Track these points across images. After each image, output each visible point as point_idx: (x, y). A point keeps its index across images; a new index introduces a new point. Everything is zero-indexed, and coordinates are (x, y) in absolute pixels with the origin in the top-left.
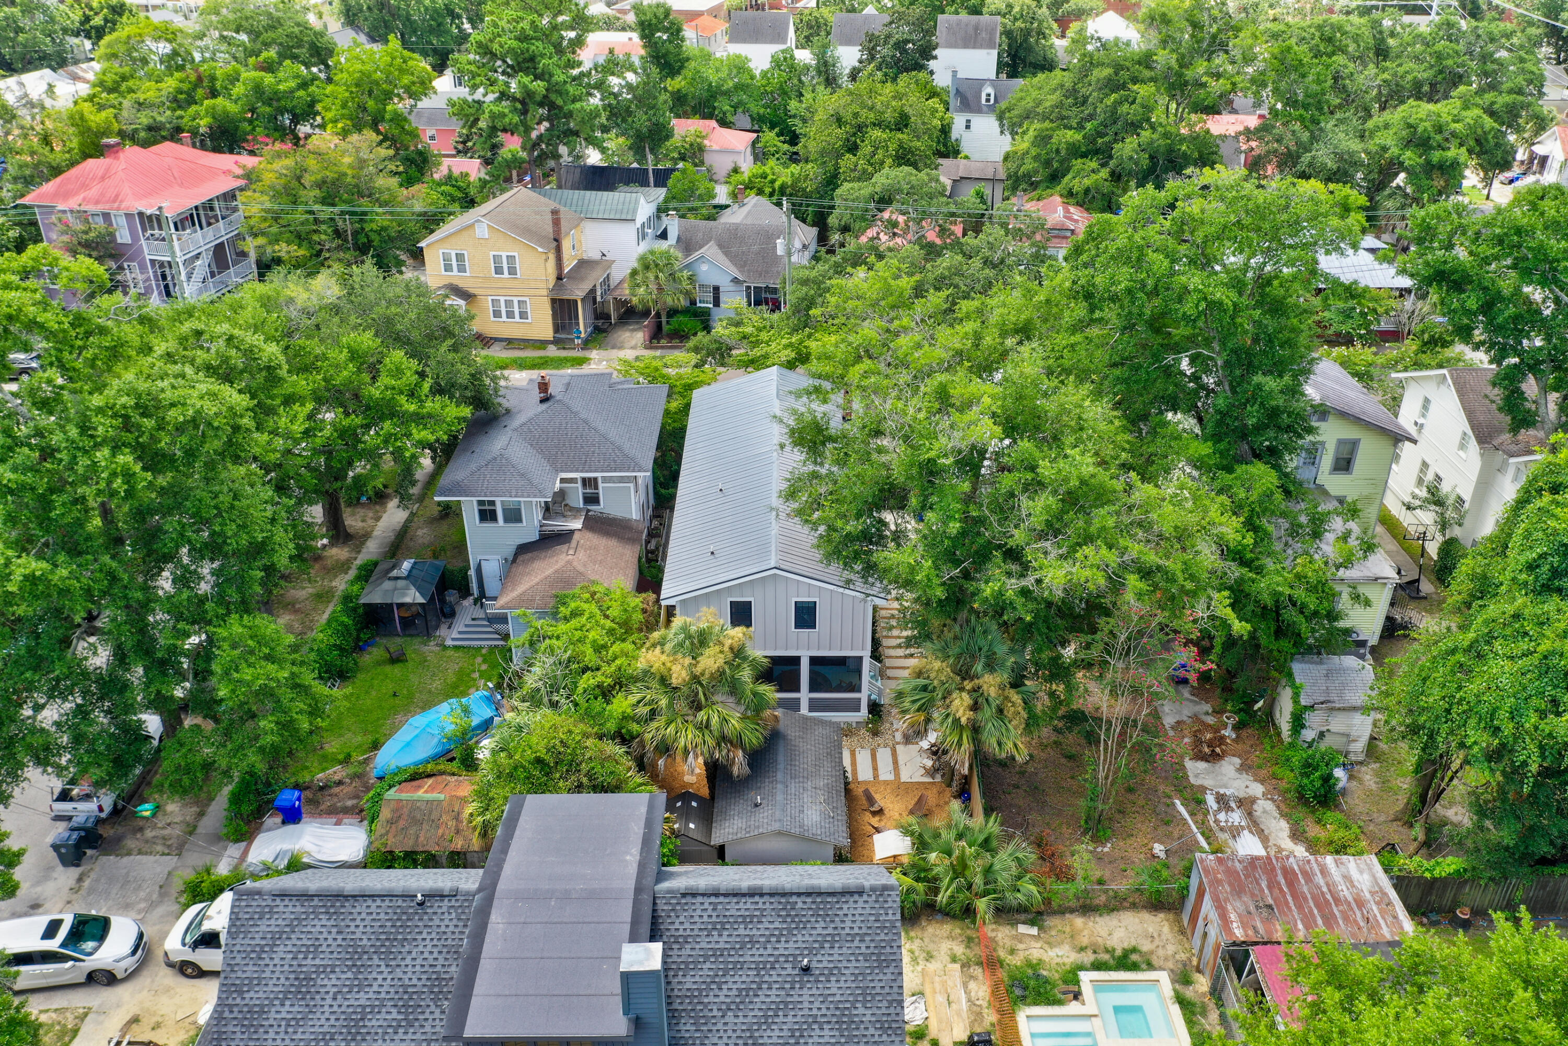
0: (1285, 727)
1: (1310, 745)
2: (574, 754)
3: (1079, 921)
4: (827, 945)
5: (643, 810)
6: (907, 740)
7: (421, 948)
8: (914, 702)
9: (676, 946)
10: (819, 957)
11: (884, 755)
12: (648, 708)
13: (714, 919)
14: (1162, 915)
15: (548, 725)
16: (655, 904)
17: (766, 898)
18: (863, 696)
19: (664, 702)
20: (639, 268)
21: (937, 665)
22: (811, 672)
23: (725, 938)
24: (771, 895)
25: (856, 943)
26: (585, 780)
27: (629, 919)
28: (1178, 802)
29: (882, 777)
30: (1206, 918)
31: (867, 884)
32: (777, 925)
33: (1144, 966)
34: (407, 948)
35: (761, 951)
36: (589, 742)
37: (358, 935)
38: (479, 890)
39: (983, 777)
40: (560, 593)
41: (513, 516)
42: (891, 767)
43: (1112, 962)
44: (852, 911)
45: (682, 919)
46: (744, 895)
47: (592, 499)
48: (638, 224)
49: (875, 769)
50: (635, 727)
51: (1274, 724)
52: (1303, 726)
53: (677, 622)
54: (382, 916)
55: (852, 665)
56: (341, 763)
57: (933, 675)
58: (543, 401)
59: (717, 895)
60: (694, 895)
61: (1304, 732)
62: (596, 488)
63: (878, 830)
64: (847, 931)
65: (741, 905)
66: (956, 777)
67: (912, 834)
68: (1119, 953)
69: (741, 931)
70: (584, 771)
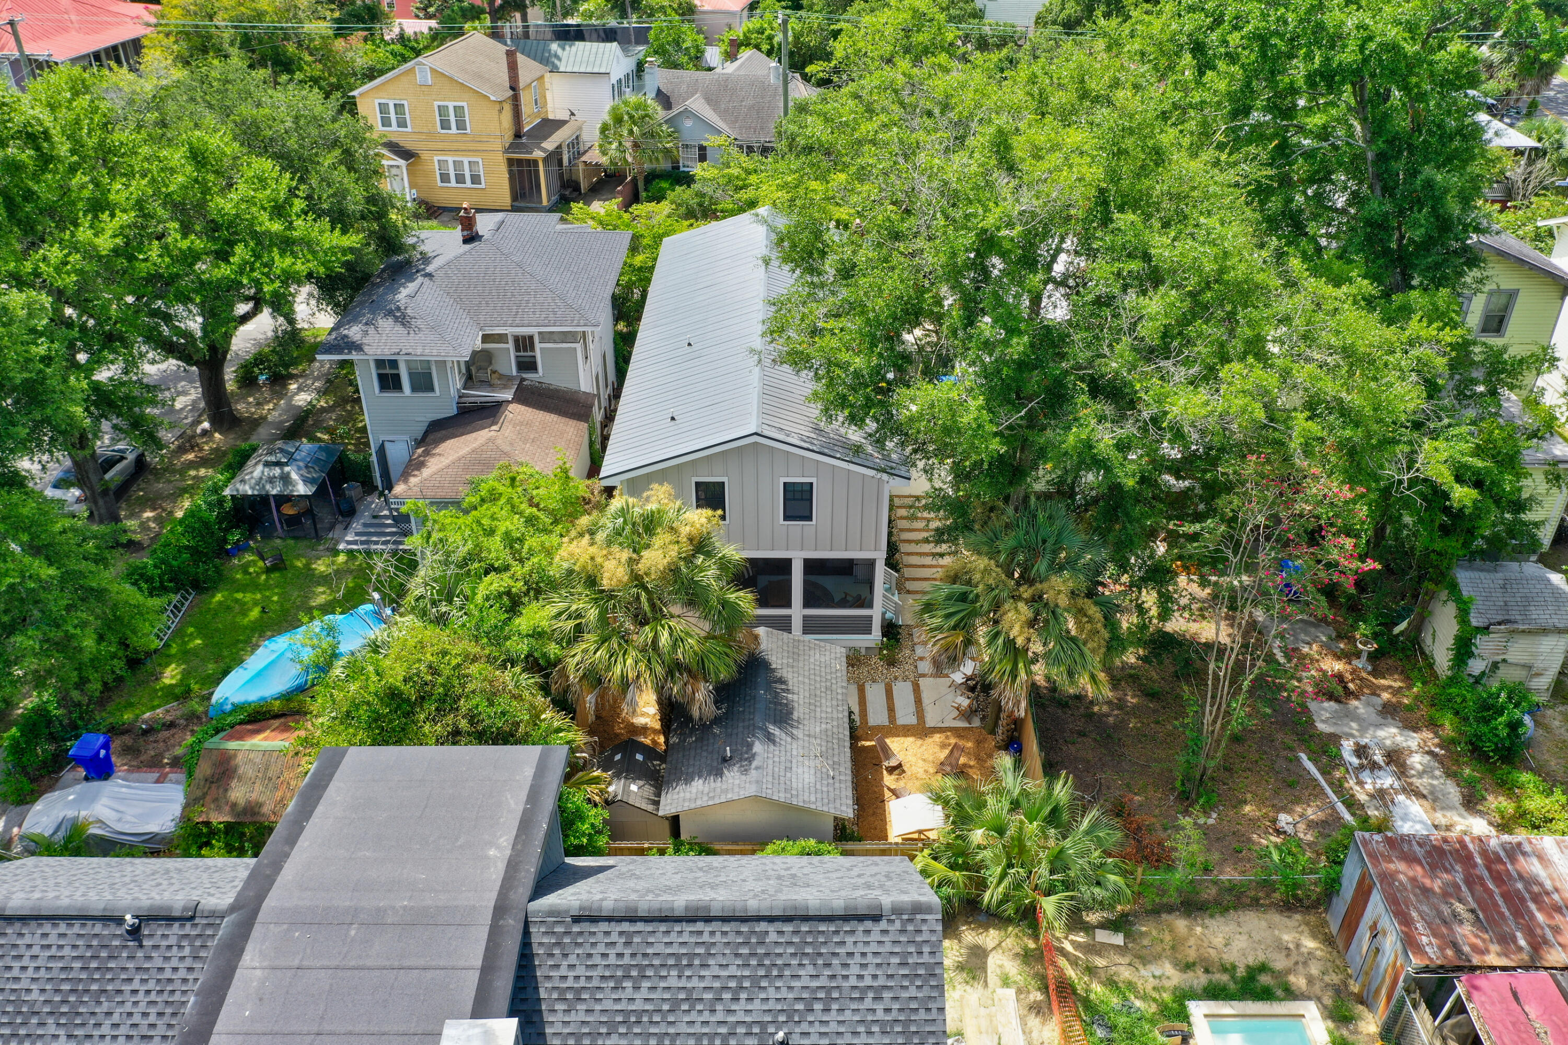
0: (1442, 658)
1: (1477, 680)
2: (447, 686)
3: (1181, 924)
4: (818, 1006)
5: (529, 772)
6: (939, 668)
7: (128, 1007)
8: (948, 616)
9: (560, 1007)
10: (805, 1027)
11: (903, 692)
12: (571, 624)
13: (627, 960)
14: (1298, 917)
15: (411, 642)
16: (526, 933)
17: (715, 926)
18: (876, 613)
19: (592, 614)
20: (611, 122)
21: (982, 562)
22: (805, 582)
23: (644, 993)
24: (725, 919)
25: (868, 1003)
26: (463, 724)
27: (479, 963)
28: (1303, 756)
29: (900, 721)
30: (1374, 927)
31: (887, 901)
32: (732, 970)
33: (1279, 993)
34: (105, 1007)
35: (706, 1016)
36: (474, 669)
37: (23, 984)
38: (233, 909)
39: (1038, 721)
40: (476, 478)
41: (423, 382)
42: (912, 708)
43: (1232, 986)
44: (861, 948)
45: (572, 959)
46: (678, 920)
47: (528, 365)
48: (614, 80)
49: (891, 709)
50: (553, 649)
51: (1423, 653)
52: (1471, 655)
53: (617, 503)
54: (67, 951)
55: (859, 571)
56: (177, 698)
57: (977, 577)
58: (467, 241)
59: (633, 919)
60: (594, 919)
61: (1471, 662)
62: (532, 348)
63: (896, 794)
64: (853, 981)
65: (673, 937)
66: (1003, 722)
67: (946, 803)
68: (1241, 972)
69: (673, 982)
70: (464, 710)
